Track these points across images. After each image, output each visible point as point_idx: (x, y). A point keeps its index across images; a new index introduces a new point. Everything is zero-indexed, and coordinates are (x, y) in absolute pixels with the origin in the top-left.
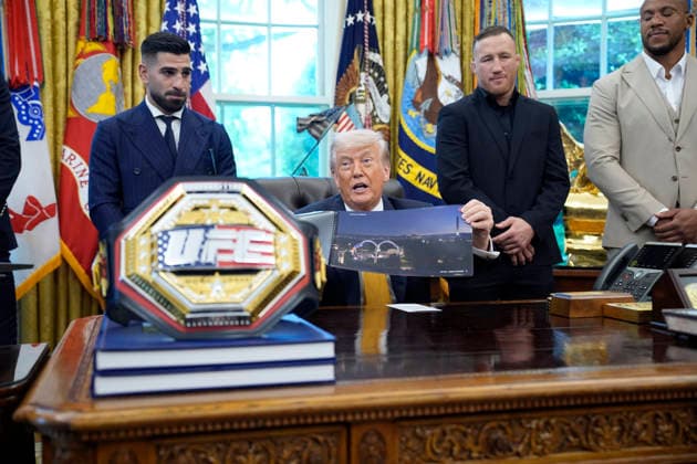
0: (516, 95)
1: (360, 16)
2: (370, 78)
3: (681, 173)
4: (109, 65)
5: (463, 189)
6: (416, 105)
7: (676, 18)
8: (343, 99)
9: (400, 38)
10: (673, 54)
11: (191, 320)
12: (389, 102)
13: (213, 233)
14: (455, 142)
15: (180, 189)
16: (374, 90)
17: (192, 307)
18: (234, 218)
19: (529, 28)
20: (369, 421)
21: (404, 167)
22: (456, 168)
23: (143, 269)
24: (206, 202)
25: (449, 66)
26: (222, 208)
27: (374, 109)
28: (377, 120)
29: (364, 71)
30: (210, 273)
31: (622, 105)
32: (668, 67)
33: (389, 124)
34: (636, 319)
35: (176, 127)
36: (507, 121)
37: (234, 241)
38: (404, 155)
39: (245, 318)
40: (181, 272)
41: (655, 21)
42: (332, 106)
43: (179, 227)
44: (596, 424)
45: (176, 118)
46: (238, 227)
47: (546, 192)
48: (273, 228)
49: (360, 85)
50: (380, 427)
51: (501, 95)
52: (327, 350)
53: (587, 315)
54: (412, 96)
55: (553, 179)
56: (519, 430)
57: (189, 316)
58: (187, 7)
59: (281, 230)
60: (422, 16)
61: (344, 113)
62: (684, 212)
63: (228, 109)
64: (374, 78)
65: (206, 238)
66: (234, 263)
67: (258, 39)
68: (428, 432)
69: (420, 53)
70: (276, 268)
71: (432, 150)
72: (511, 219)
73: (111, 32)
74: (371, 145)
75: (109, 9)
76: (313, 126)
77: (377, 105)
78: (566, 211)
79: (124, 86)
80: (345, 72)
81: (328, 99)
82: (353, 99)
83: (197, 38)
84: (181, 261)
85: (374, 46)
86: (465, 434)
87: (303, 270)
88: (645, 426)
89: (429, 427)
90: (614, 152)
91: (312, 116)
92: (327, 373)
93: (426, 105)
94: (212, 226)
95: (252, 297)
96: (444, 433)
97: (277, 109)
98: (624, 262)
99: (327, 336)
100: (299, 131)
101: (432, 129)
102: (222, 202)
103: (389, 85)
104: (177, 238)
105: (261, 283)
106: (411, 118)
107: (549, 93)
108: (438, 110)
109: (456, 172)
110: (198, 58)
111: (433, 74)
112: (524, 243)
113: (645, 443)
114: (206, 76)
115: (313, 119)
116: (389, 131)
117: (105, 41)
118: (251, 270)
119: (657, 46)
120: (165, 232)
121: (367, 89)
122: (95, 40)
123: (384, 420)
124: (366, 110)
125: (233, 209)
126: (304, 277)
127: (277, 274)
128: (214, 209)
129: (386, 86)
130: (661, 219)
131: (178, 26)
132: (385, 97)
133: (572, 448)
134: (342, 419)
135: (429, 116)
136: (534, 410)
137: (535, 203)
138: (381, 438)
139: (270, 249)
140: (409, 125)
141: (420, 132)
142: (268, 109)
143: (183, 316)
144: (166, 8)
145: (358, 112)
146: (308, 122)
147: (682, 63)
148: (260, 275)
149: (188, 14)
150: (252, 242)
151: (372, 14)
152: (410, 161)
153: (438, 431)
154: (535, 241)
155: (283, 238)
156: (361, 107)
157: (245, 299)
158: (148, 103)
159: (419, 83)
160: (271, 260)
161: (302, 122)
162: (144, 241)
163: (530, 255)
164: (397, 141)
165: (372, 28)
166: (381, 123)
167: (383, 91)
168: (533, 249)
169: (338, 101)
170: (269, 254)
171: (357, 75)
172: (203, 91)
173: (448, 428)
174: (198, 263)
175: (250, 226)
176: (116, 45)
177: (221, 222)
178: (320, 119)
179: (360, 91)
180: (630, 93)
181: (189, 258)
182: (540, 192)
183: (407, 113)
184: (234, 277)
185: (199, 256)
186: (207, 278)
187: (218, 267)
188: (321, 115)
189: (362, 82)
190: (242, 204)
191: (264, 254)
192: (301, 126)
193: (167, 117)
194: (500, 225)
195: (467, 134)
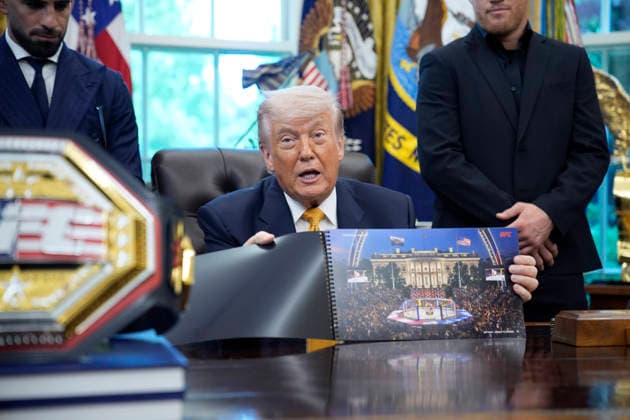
2: (349, 16)
5: (449, 167)
6: (411, 53)
8: (310, 44)
12: (374, 49)
13: (10, 211)
14: (439, 102)
16: (354, 33)
18: (49, 190)
21: (393, 140)
22: (442, 138)
24: (6, 166)
26: (31, 173)
27: (354, 59)
28: (358, 74)
29: (341, 5)
30: (6, 267)
33: (374, 80)
35: (49, 75)
36: (515, 72)
37: (45, 222)
38: (392, 123)
39: (55, 333)
45: (52, 62)
46: (53, 203)
47: (572, 167)
48: (107, 206)
49: (333, 25)
51: (505, 34)
52: (172, 380)
53: (602, 343)
54: (406, 41)
55: (583, 149)
59: (120, 209)
61: (311, 65)
63: (155, 57)
64: (354, 15)
66: (43, 254)
70: (108, 260)
72: (519, 205)
76: (265, 79)
77: (357, 53)
80: (314, 7)
81: (292, 47)
82: (323, 44)
87: (151, 264)
91: (262, 66)
92: (171, 412)
94: (13, 200)
97: (223, 58)
100: (245, 86)
102: (30, 166)
103: (375, 25)
105: (80, 285)
106: (403, 71)
109: (442, 144)
111: (436, 10)
112: (538, 240)
114: (117, 8)
115: (264, 70)
116: (374, 89)
118: (68, 264)
121: (343, 31)
124: (342, 59)
125: (48, 176)
126: (152, 277)
127: (109, 270)
128: (18, 174)
129: (370, 26)
132: (370, 42)
137: (555, 184)
139: (101, 234)
140: (401, 82)
142: (210, 58)
145: (330, 63)
146: (257, 76)
148: (82, 272)
150: (73, 224)
152: (401, 131)
154: (554, 236)
155: (121, 220)
156: (335, 56)
157: (57, 305)
158: (8, 39)
159: (417, 23)
160: (100, 250)
161: (248, 75)
163: (549, 256)
164: (385, 103)
166: (363, 78)
167: (366, 33)
168: (555, 247)
169: (304, 46)
170: (98, 242)
171: (330, 11)
172: (113, 29)
175: (74, 203)
177: (28, 194)
178: (274, 71)
179: (334, 34)
182: (564, 168)
183: (398, 64)
187: (16, 258)
188: (275, 66)
189: (337, 20)
190: (62, 170)
191: (89, 241)
192: (248, 80)
193: (38, 60)
194: (502, 215)
195: (456, 89)
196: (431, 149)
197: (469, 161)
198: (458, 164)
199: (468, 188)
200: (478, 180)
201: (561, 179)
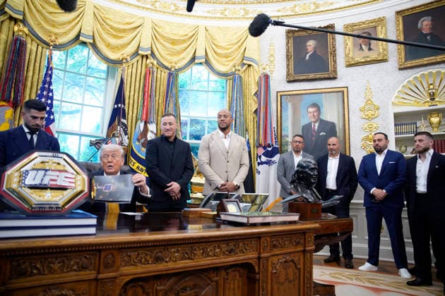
0: (176, 138)
1: (120, 105)
3: (229, 170)
4: (9, 112)
6: (138, 140)
7: (228, 119)
8: (110, 135)
9: (134, 115)
10: (227, 130)
11: (35, 208)
12: (128, 138)
13: (48, 173)
14: (153, 153)
15: (36, 154)
16: (123, 133)
17: (36, 202)
18: (59, 167)
19: (181, 118)
20: (109, 249)
21: (132, 163)
23: (14, 186)
24: (48, 160)
25: (152, 127)
26: (54, 163)
29: (119, 126)
30: (46, 188)
31: (211, 145)
32: (226, 134)
33: (127, 147)
34: (211, 217)
35: (35, 137)
36: (172, 146)
37: (58, 176)
38: (132, 159)
39: (59, 208)
40: (32, 187)
41: (222, 118)
42: (105, 137)
43: (33, 169)
44: (195, 250)
45: (36, 134)
46: (60, 171)
47: (186, 173)
48: (75, 173)
49: (117, 131)
50: (113, 251)
51: (170, 137)
52: (94, 221)
53: (195, 216)
54: (137, 137)
56: (167, 252)
57: (34, 206)
58: (48, 93)
59: (78, 174)
60: (143, 108)
61: (110, 141)
62: (229, 183)
63: (61, 135)
64: (123, 128)
65: (45, 174)
66: (57, 185)
67: (77, 111)
68: (132, 254)
69: (142, 121)
70: (75, 188)
71: (144, 158)
72: (172, 183)
73: (12, 99)
74: (117, 151)
75: (13, 90)
76: (96, 144)
77: (123, 139)
78: (191, 183)
79: (15, 121)
80: (112, 125)
81: (104, 135)
82: (114, 135)
83: (51, 106)
84: (33, 183)
85: (124, 117)
86: (147, 254)
87: (86, 190)
88: (211, 250)
89: (133, 251)
90: (208, 161)
91: (96, 140)
92: (93, 230)
93: (142, 141)
94: (49, 170)
95: (63, 200)
96: (139, 254)
97: (83, 137)
98: (209, 199)
99: (94, 216)
100: (91, 146)
101: (144, 150)
102: (54, 161)
103: (129, 132)
104: (32, 174)
105: (67, 195)
106: (136, 145)
107: (188, 141)
108: (147, 142)
110: (50, 113)
111: (146, 130)
112: (177, 192)
113: (211, 256)
114: (53, 120)
115: (96, 142)
116: (127, 149)
117: (9, 102)
118: (64, 189)
119: (223, 127)
120: (27, 171)
121: (120, 133)
122: (3, 101)
123: (115, 249)
124: (119, 140)
125: (59, 164)
126: (86, 193)
127: (75, 191)
128: (50, 163)
129: (127, 132)
130: (222, 185)
131: (43, 100)
132: (127, 136)
133: (186, 259)
134: (97, 248)
135: (143, 145)
136: (173, 245)
137: (181, 177)
138: (113, 256)
139: (73, 181)
140: (135, 147)
141: (139, 151)
142: (78, 137)
143: (31, 206)
144: (39, 92)
145: (115, 141)
147: (230, 134)
148: (68, 191)
149: (48, 96)
150: (66, 177)
151: (124, 105)
152: (134, 161)
153: (136, 253)
154: (181, 191)
155: (79, 177)
156: (117, 139)
157: (60, 200)
158: (23, 126)
159: (140, 132)
160: (73, 185)
161: (92, 142)
162: (17, 174)
164: (130, 153)
165: (124, 110)
167: (126, 134)
169: (108, 135)
170: (72, 183)
171: (116, 127)
172: (51, 126)
173: (140, 252)
174: (40, 184)
175: (66, 171)
176: (13, 104)
177: (53, 168)
178: (99, 142)
179: (117, 133)
180: (213, 142)
181: (37, 182)
182: (183, 173)
183: (134, 143)
184: (56, 191)
185: (42, 181)
186: (43, 191)
187: (49, 186)
188: (100, 140)
189: (118, 129)
190: (62, 162)
191: (70, 182)
192: (92, 144)
193: (32, 133)
194: (168, 185)
195: (157, 150)
196: (150, 165)
197: (160, 170)
198: (157, 170)
199: (160, 177)
200: (161, 175)
201: (183, 175)
